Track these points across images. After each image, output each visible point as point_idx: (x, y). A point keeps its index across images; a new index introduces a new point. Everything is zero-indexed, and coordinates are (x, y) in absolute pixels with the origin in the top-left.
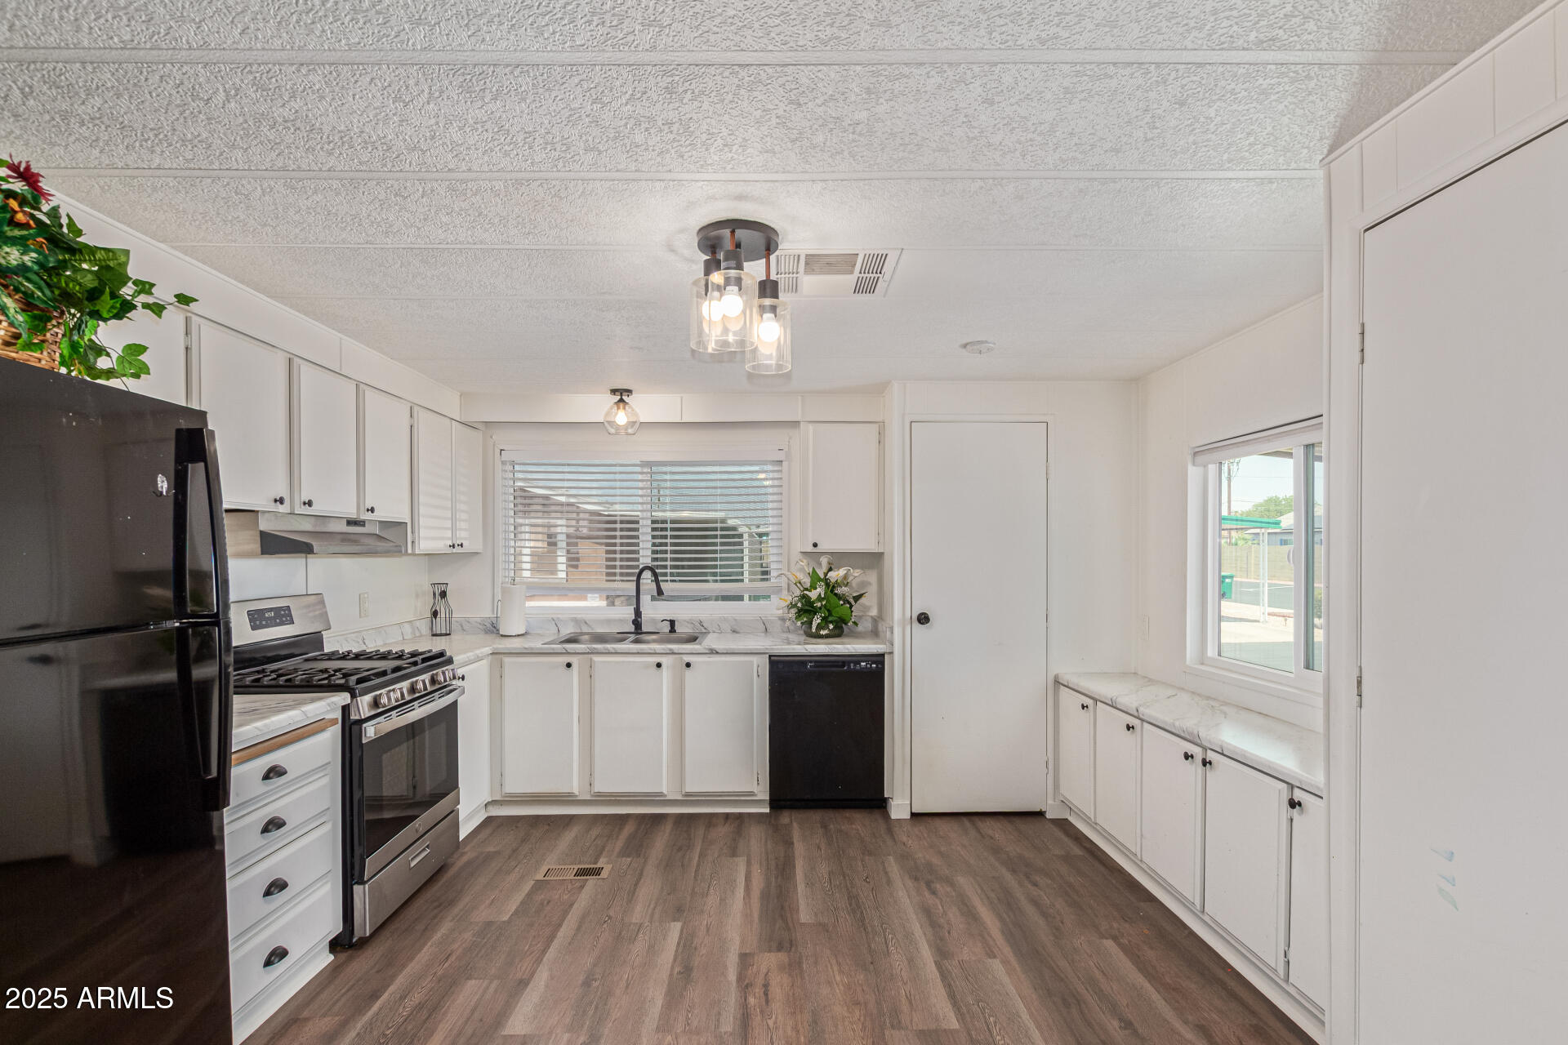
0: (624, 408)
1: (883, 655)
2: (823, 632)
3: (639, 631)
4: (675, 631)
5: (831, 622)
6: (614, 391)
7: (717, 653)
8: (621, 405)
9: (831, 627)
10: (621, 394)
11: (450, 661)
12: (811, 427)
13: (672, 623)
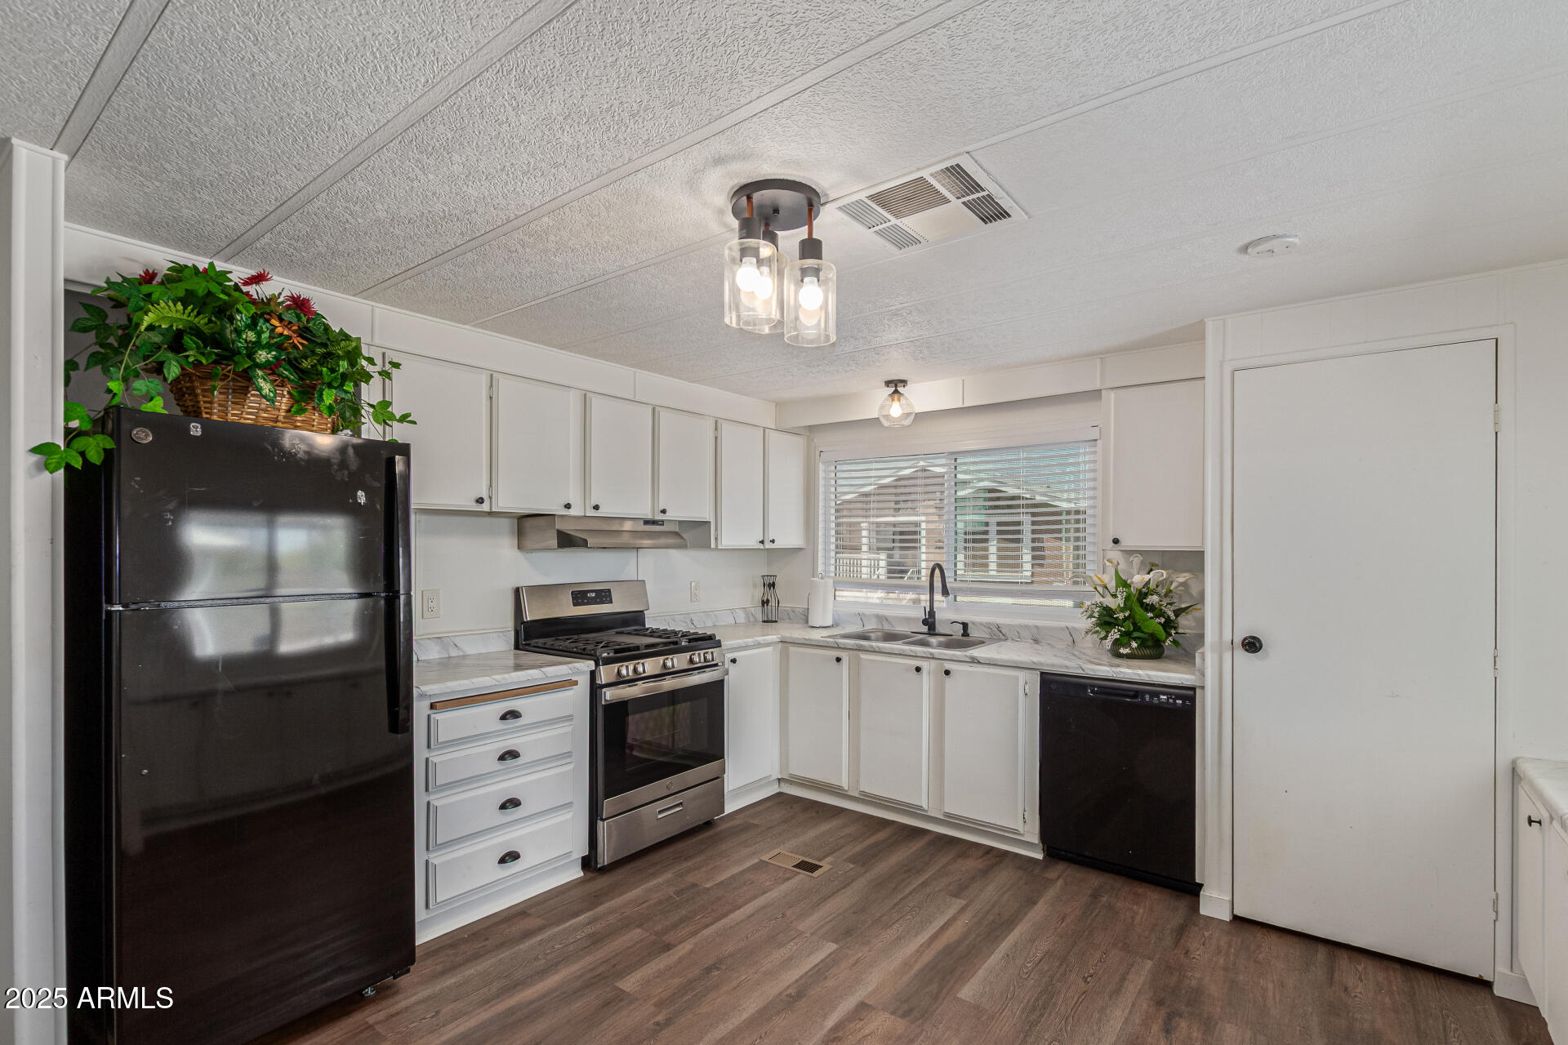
0: (899, 400)
1: (1193, 689)
2: (1123, 651)
3: (932, 632)
4: (968, 635)
5: (1135, 639)
6: (888, 383)
7: (979, 662)
8: (896, 396)
9: (1134, 645)
10: (896, 385)
11: (718, 644)
12: (1112, 394)
13: (965, 625)
